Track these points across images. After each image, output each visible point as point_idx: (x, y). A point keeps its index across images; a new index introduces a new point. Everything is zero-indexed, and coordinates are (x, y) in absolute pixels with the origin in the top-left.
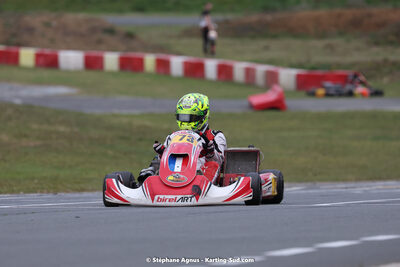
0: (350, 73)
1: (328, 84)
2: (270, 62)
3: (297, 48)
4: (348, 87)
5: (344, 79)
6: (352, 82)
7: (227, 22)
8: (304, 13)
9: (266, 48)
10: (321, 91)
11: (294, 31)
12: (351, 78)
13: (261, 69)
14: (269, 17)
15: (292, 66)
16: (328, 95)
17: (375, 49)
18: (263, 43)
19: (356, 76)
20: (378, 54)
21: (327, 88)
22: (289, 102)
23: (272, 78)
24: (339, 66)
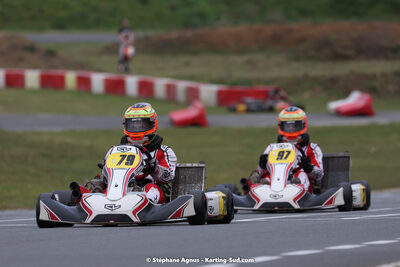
0: (270, 88)
1: (249, 100)
2: (191, 78)
3: (217, 64)
4: (269, 103)
5: (264, 95)
6: (273, 98)
7: (147, 39)
8: (224, 28)
9: (187, 64)
10: (242, 107)
11: (214, 47)
12: (271, 94)
13: (182, 86)
14: (189, 34)
15: (212, 82)
16: (249, 111)
17: (296, 65)
18: (183, 59)
19: (277, 91)
20: (298, 69)
21: (248, 104)
22: (210, 118)
23: (193, 94)
24: (259, 81)
